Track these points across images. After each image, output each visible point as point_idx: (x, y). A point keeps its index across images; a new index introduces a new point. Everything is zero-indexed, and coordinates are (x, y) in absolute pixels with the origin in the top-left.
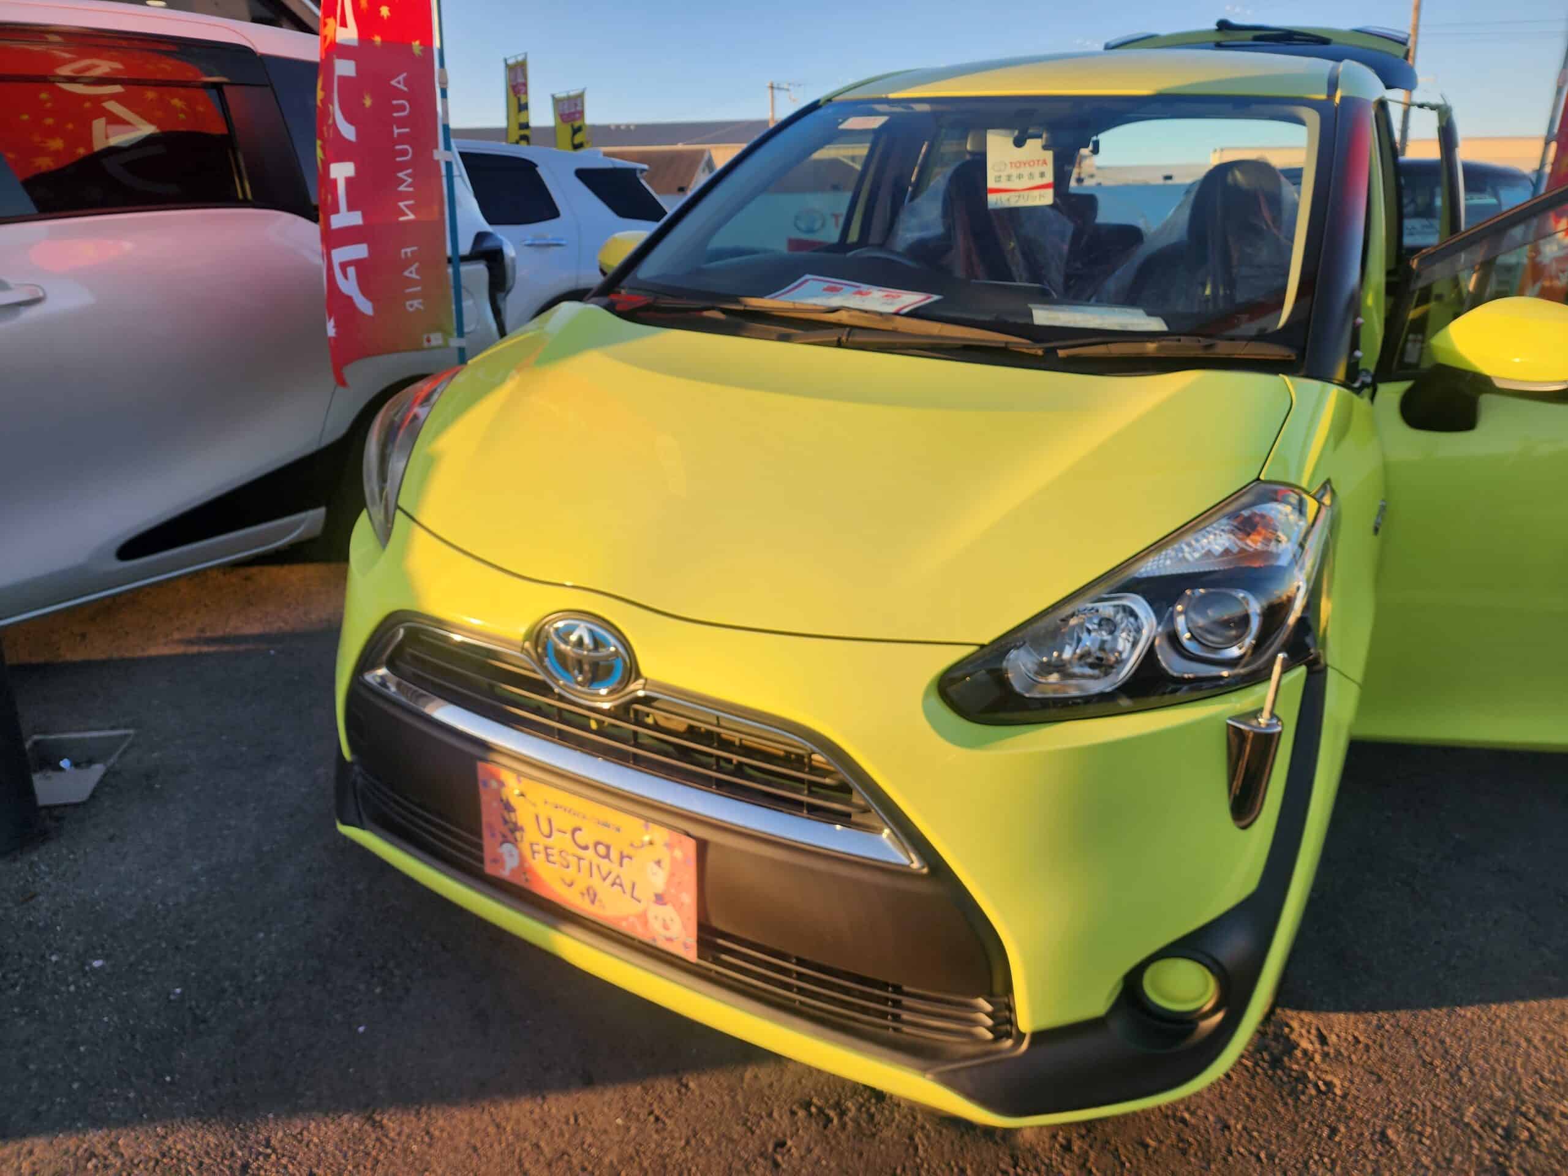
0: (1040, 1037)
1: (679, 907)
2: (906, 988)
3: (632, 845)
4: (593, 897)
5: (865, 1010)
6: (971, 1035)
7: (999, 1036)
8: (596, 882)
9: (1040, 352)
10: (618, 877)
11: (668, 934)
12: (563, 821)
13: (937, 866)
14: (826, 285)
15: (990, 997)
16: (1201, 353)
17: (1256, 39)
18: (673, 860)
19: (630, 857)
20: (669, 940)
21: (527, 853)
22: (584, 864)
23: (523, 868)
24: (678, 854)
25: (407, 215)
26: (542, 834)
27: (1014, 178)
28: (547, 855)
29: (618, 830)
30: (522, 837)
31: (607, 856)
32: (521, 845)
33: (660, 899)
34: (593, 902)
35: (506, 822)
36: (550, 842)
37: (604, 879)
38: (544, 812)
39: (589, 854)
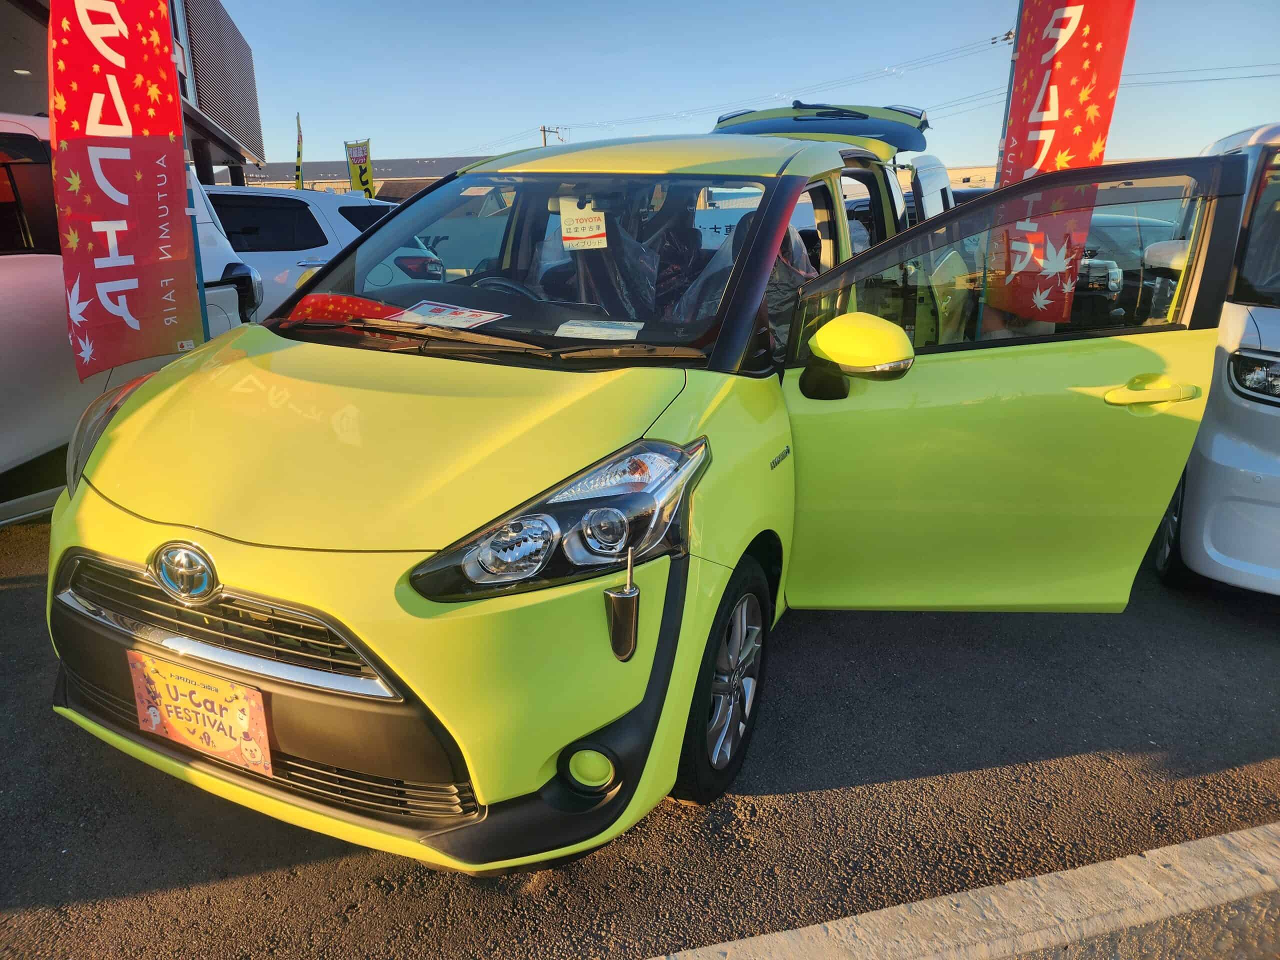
0: (495, 808)
1: (259, 742)
2: (405, 783)
3: (226, 700)
4: (206, 737)
5: (384, 801)
6: (450, 811)
7: (467, 811)
8: (208, 728)
9: (550, 356)
10: (221, 723)
11: (254, 760)
12: (183, 688)
13: (410, 698)
14: (433, 307)
15: (456, 782)
16: (645, 355)
17: (819, 114)
18: (251, 707)
19: (226, 709)
20: (255, 764)
21: (165, 713)
22: (200, 717)
23: (163, 725)
24: (253, 703)
25: (166, 256)
26: (171, 697)
27: (579, 230)
28: (177, 713)
29: (217, 691)
30: (160, 701)
31: (212, 710)
32: (159, 707)
33: (247, 736)
34: (208, 744)
35: (149, 692)
36: (177, 703)
37: (213, 726)
38: (172, 682)
39: (202, 709)
